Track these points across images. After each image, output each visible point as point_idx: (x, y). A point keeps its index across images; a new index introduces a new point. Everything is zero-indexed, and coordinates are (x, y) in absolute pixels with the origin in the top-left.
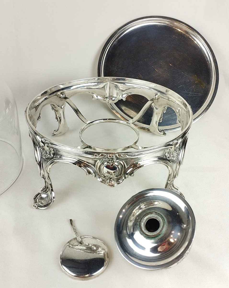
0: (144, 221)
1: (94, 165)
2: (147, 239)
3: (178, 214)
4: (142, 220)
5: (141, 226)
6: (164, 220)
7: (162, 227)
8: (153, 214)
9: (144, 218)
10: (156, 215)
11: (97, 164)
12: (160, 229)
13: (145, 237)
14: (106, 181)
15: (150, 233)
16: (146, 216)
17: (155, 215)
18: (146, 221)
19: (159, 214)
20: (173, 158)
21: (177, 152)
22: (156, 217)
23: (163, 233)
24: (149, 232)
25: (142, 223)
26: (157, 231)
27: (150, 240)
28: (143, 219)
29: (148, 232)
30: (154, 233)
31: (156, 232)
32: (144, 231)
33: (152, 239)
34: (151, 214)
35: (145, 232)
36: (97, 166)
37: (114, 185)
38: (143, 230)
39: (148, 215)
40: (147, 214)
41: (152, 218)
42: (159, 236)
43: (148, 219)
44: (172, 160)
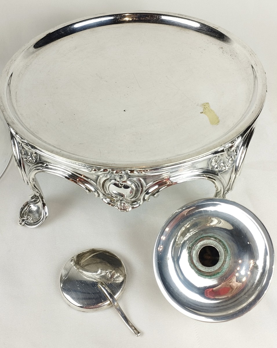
0: (197, 248)
1: (96, 181)
2: (199, 276)
3: (248, 243)
4: (195, 247)
5: (192, 256)
6: (227, 252)
7: (222, 262)
8: (211, 240)
9: (198, 244)
10: (216, 242)
11: (100, 180)
12: (219, 264)
13: (196, 272)
14: (116, 203)
15: (205, 267)
16: (200, 242)
17: (214, 241)
18: (199, 248)
19: (220, 241)
20: (224, 168)
21: (231, 157)
22: (215, 244)
23: (224, 270)
24: (203, 266)
25: (194, 251)
26: (215, 266)
27: (204, 278)
28: (196, 245)
29: (201, 266)
30: (211, 269)
31: (214, 268)
32: (195, 264)
33: (206, 277)
34: (208, 239)
35: (196, 266)
36: (99, 183)
37: (127, 210)
38: (195, 261)
39: (204, 240)
40: (202, 239)
41: (209, 245)
42: (218, 275)
43: (203, 245)
44: (223, 171)
